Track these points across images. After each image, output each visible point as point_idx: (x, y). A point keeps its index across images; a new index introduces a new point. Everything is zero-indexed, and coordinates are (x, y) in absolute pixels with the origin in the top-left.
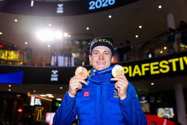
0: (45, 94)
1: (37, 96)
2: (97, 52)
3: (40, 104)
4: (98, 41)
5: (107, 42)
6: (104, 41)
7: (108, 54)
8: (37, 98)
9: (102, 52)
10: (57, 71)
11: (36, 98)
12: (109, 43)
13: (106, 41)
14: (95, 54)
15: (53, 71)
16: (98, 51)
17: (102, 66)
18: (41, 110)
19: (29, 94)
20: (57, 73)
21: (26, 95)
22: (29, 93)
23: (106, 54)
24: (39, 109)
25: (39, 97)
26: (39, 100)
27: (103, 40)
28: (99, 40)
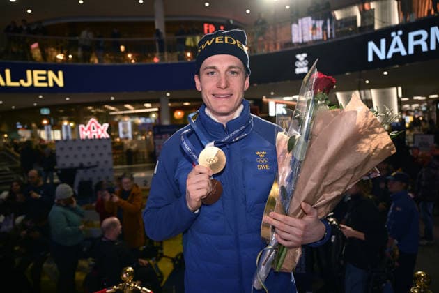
0: (290, 95)
1: (278, 100)
2: (212, 70)
3: (285, 112)
4: (211, 42)
5: (234, 43)
6: (226, 41)
7: (237, 73)
8: (279, 103)
9: (224, 70)
10: (305, 55)
11: (276, 103)
12: (238, 45)
13: (232, 42)
14: (208, 74)
15: (298, 56)
16: (214, 68)
17: (225, 102)
18: (287, 121)
19: (265, 99)
20: (306, 59)
21: (261, 100)
22: (264, 97)
23: (233, 73)
24: (286, 120)
25: (281, 102)
26: (282, 105)
27: (224, 40)
28: (215, 40)
